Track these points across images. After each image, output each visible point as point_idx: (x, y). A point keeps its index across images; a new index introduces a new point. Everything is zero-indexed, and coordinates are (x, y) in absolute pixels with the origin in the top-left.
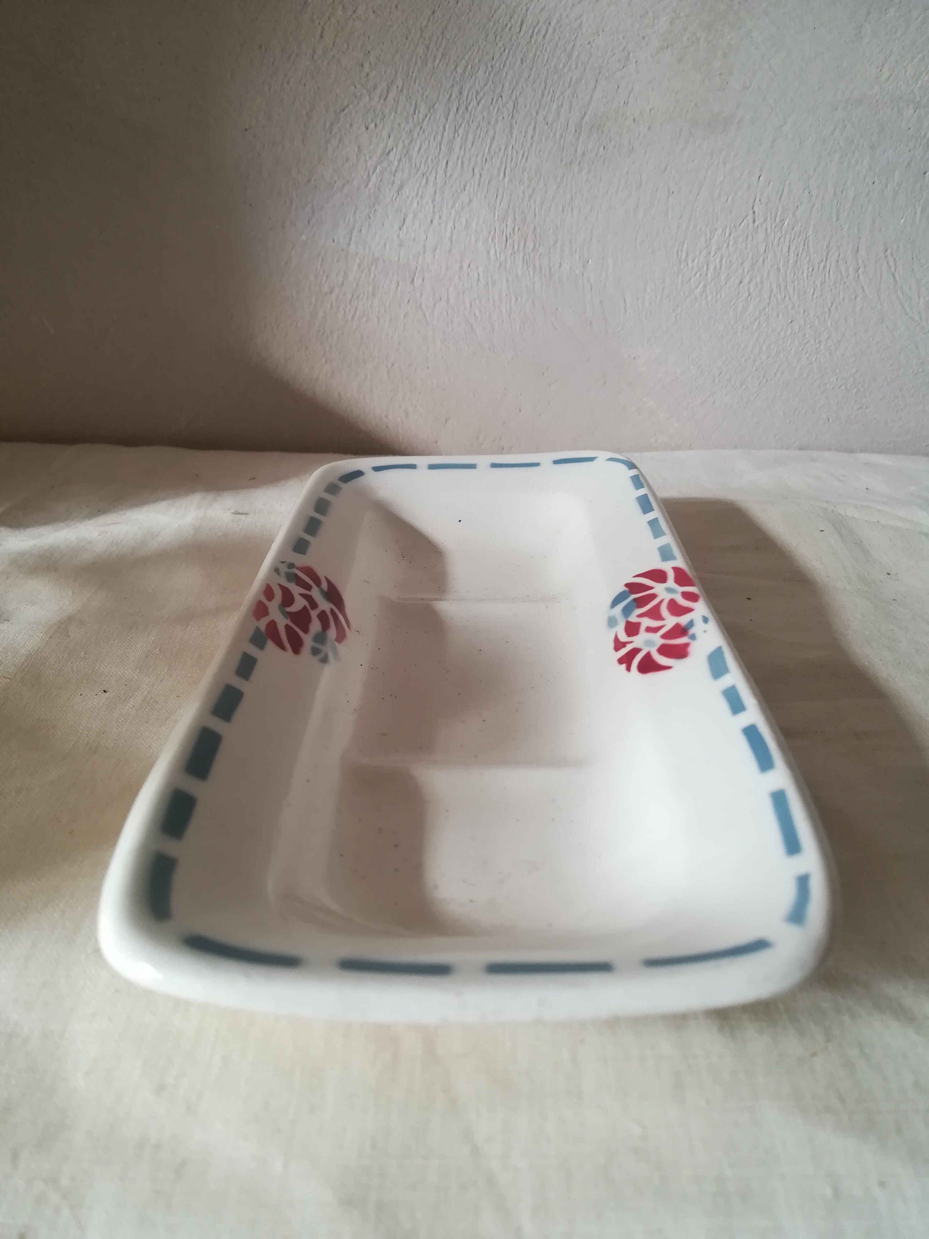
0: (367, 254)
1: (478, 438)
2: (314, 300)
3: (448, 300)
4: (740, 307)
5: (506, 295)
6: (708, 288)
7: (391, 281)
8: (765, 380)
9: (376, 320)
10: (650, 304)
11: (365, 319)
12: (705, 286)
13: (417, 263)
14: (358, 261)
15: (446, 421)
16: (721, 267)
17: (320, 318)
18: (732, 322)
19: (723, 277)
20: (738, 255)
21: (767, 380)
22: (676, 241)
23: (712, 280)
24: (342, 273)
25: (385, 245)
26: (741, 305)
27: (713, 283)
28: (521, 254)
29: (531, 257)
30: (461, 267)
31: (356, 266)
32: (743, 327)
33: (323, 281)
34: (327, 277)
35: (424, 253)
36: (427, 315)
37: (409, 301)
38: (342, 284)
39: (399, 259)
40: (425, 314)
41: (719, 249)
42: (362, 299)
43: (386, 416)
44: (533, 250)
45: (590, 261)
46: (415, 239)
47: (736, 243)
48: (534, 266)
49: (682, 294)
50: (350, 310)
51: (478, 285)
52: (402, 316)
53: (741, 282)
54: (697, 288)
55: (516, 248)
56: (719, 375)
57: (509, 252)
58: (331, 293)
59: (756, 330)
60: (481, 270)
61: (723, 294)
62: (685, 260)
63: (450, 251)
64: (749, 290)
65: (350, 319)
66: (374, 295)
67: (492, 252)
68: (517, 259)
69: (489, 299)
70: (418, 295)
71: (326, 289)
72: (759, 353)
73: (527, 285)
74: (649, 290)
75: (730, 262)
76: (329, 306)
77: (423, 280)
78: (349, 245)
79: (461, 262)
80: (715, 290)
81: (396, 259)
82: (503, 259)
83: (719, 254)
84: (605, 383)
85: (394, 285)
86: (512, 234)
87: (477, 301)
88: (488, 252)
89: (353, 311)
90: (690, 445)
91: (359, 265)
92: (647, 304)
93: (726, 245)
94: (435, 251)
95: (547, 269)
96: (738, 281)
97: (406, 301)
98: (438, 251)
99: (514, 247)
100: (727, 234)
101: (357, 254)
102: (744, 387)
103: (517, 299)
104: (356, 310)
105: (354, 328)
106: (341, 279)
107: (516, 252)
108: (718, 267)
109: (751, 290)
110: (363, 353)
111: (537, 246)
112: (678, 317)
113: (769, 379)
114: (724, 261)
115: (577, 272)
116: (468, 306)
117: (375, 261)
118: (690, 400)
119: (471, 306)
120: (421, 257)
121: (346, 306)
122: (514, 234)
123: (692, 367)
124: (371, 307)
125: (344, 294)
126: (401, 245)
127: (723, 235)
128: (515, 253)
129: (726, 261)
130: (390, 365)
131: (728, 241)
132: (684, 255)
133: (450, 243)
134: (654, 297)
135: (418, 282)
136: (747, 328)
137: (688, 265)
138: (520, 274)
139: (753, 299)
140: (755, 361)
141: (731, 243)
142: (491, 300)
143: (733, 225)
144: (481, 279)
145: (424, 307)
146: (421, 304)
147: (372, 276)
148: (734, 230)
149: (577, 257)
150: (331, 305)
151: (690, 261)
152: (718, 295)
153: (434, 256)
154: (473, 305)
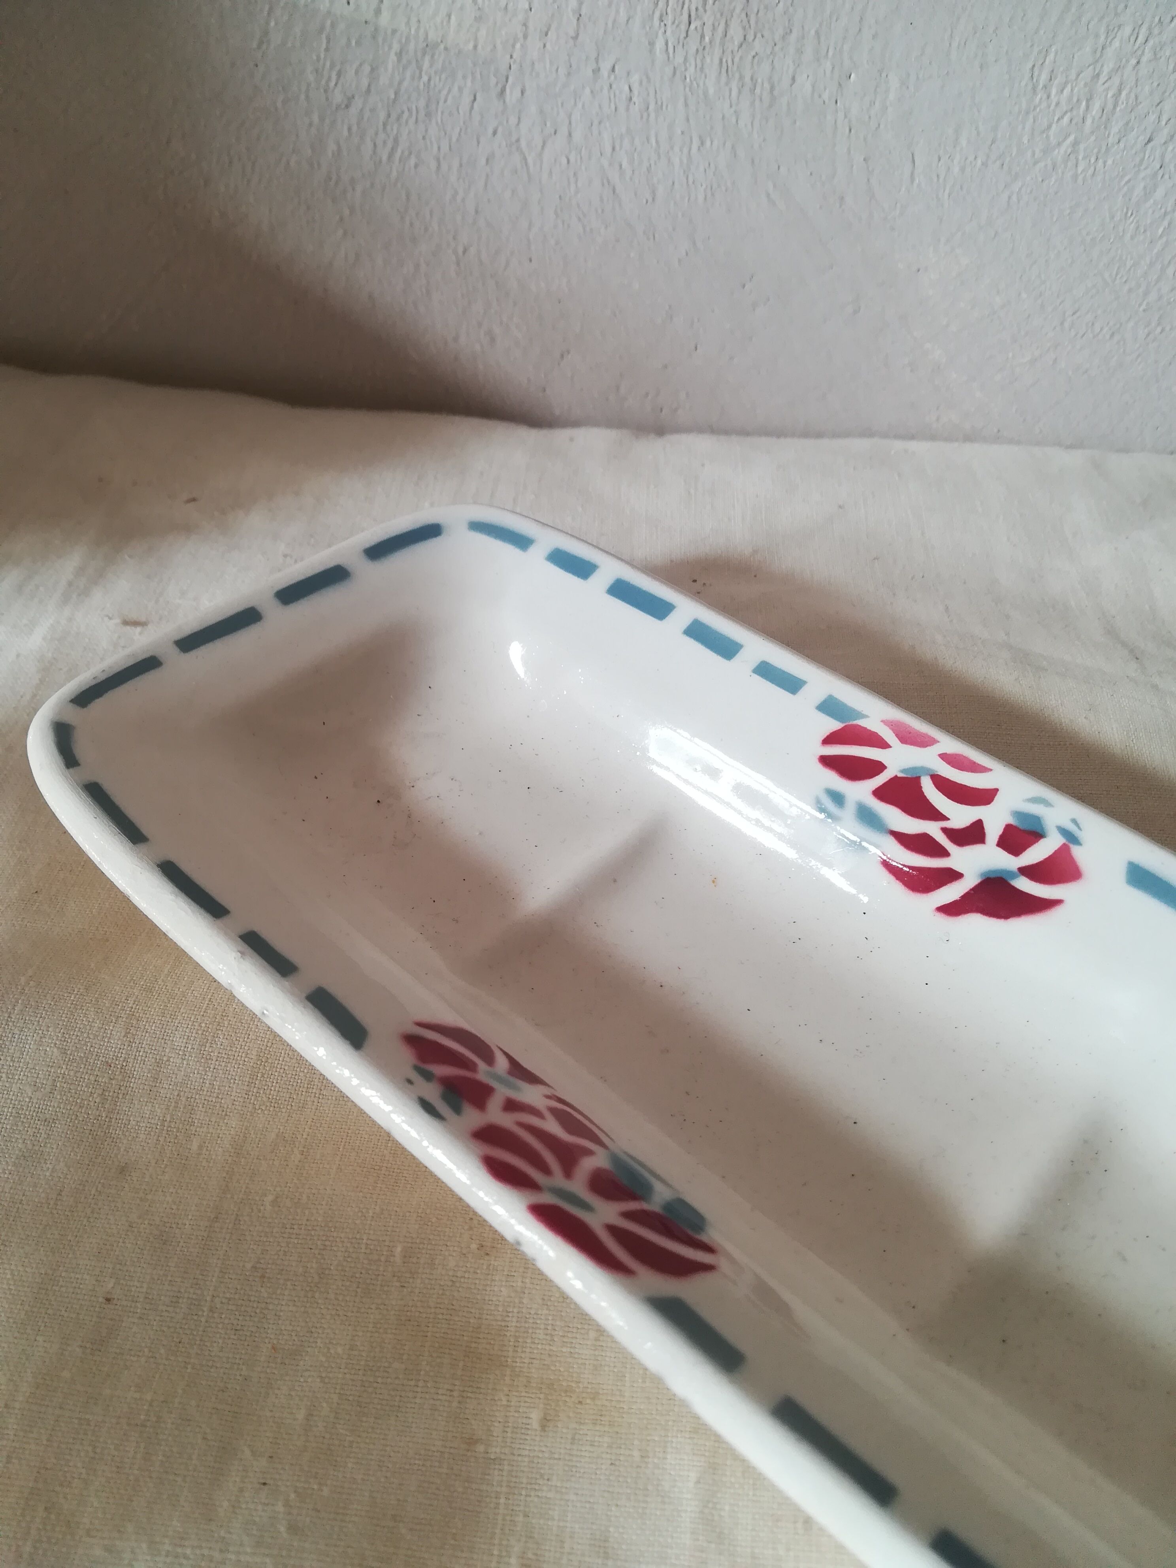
0: (413, 31)
1: (618, 388)
2: (316, 118)
3: (570, 135)
4: (1138, 191)
5: (683, 133)
6: (1082, 147)
7: (460, 89)
8: (1159, 329)
9: (433, 165)
10: (963, 170)
11: (413, 161)
12: (1076, 143)
13: (511, 57)
14: (396, 47)
15: (562, 356)
16: (1115, 106)
17: (330, 154)
18: (1117, 218)
19: (1115, 128)
20: (1155, 84)
21: (1163, 331)
22: (1032, 46)
23: (1092, 132)
24: (367, 69)
25: (449, 16)
26: (1142, 185)
27: (1093, 138)
28: (717, 52)
29: (737, 59)
30: (596, 71)
31: (393, 57)
32: (1137, 228)
33: (332, 84)
34: (339, 74)
35: (525, 37)
36: (530, 161)
37: (495, 133)
38: (368, 91)
39: (475, 47)
40: (525, 159)
41: (1117, 69)
42: (407, 122)
43: (456, 339)
44: (741, 46)
45: (852, 76)
46: (506, 8)
47: (1156, 57)
48: (741, 78)
49: (1029, 153)
50: (385, 142)
51: (628, 109)
52: (483, 161)
53: (1149, 141)
54: (1059, 144)
55: (707, 39)
56: (1074, 314)
57: (693, 45)
58: (347, 106)
59: (1161, 236)
60: (635, 78)
61: (1110, 162)
62: (1045, 87)
63: (576, 38)
64: (1163, 156)
65: (385, 158)
66: (428, 115)
67: (659, 45)
68: (708, 60)
69: (648, 139)
70: (513, 120)
71: (338, 97)
72: (1158, 281)
73: (723, 117)
74: (963, 142)
75: (1136, 97)
76: (345, 133)
77: (523, 93)
78: (378, 11)
79: (597, 61)
80: (1095, 151)
81: (471, 46)
82: (679, 59)
83: (1116, 80)
84: (856, 312)
85: (467, 99)
86: (701, 9)
87: (626, 142)
88: (652, 44)
89: (390, 145)
90: (999, 431)
91: (399, 55)
92: (956, 170)
93: (1133, 61)
94: (546, 34)
95: (767, 86)
96: (1143, 139)
97: (490, 131)
98: (552, 35)
99: (702, 37)
100: (1141, 39)
101: (394, 31)
102: (1117, 338)
103: (702, 143)
104: (396, 141)
105: (394, 174)
106: (365, 82)
107: (707, 49)
108: (1110, 106)
109: (1167, 160)
110: (411, 224)
111: (750, 38)
112: (1014, 198)
113: (1168, 328)
114: (1124, 94)
115: (826, 96)
116: (608, 149)
117: (429, 48)
118: (1010, 355)
119: (614, 149)
120: (518, 46)
121: (376, 134)
122: (705, 11)
123: (1024, 295)
124: (424, 138)
125: (373, 110)
126: (478, 19)
127: (1132, 40)
128: (704, 49)
129: (1128, 95)
130: (460, 250)
131: (1139, 52)
132: (1044, 77)
133: (575, 21)
134: (971, 158)
135: (512, 95)
136: (1145, 231)
137: (1049, 97)
138: (711, 91)
139: (1167, 176)
140: (1146, 294)
141: (1144, 59)
142: (653, 141)
143: (1157, 19)
144: (635, 99)
145: (523, 144)
146: (518, 140)
147: (425, 78)
148: (1156, 31)
149: (828, 66)
150: (349, 129)
151: (1054, 91)
152: (1101, 162)
153: (545, 46)
154: (617, 148)
